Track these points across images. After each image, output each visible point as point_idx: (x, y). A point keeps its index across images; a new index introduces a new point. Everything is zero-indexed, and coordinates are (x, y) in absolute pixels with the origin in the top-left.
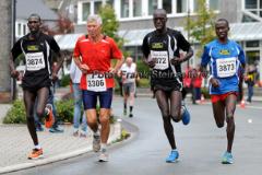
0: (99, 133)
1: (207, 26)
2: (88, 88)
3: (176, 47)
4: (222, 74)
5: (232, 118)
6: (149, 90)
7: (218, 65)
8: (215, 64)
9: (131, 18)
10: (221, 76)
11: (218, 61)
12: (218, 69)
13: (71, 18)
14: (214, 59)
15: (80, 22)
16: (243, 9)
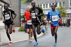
0: (30, 34)
3: (38, 12)
4: (53, 20)
5: (56, 33)
7: (52, 18)
8: (51, 17)
10: (53, 21)
11: (52, 16)
12: (53, 19)
14: (51, 16)
16: (70, 6)
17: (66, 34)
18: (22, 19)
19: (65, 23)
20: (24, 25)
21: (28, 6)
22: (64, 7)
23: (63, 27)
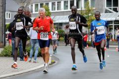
1: (90, 15)
2: (41, 39)
6: (64, 42)
9: (56, 11)
13: (30, 10)
14: (95, 27)
15: (34, 12)
16: (106, 7)
22: (94, 8)
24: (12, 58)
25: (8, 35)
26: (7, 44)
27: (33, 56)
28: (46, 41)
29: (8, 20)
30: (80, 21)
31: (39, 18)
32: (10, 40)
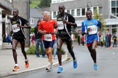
2: (45, 40)
16: (111, 14)
17: (104, 59)
18: (31, 35)
19: (102, 40)
20: (35, 45)
21: (45, 12)
22: (102, 15)
23: (100, 47)
24: (36, 56)
25: (31, 37)
26: (31, 44)
27: (53, 53)
28: (50, 42)
29: (32, 25)
30: (67, 20)
31: (44, 20)
32: (33, 41)
